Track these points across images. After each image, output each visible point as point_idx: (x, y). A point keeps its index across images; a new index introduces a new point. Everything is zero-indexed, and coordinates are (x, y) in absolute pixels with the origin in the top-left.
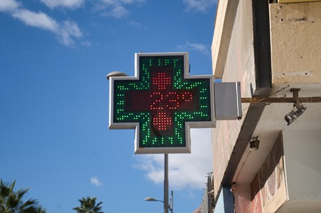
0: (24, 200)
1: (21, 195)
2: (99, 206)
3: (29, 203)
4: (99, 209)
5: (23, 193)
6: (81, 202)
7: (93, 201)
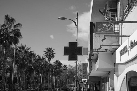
0: (29, 51)
1: (28, 49)
2: (53, 51)
3: (31, 52)
4: (53, 52)
5: (29, 49)
6: (47, 49)
7: (51, 49)
